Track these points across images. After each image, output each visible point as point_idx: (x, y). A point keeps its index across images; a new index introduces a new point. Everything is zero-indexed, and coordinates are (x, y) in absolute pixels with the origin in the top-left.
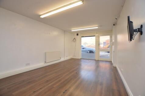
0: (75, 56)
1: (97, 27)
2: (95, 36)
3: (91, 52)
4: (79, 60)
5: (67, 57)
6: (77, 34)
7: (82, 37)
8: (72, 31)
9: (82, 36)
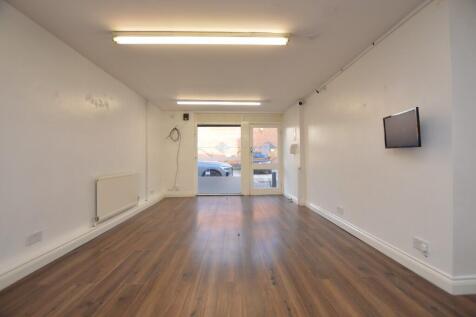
0: (177, 190)
1: (258, 104)
2: (239, 126)
3: (215, 172)
4: (192, 200)
5: (152, 192)
6: (186, 117)
7: (199, 126)
8: (179, 103)
9: (200, 123)
